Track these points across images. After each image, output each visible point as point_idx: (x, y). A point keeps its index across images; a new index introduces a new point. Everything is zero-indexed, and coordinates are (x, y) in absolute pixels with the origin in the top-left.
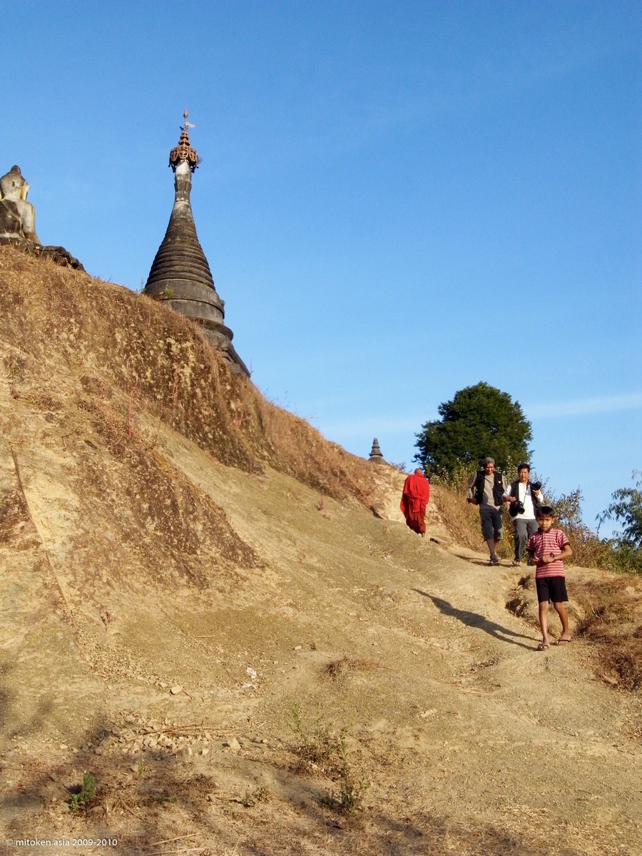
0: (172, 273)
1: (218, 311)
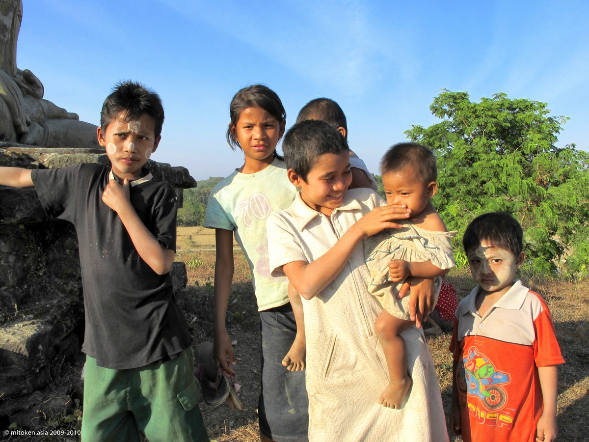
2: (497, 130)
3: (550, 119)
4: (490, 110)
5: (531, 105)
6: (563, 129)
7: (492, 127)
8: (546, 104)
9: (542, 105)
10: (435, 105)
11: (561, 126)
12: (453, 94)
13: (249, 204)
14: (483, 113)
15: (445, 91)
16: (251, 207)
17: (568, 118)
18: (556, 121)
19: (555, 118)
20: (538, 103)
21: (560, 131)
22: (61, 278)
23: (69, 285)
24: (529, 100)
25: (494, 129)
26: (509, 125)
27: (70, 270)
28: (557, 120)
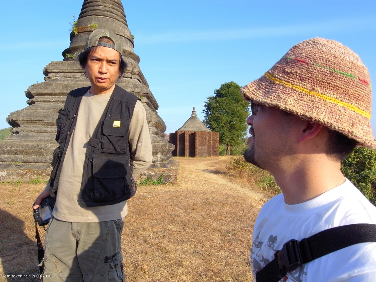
0: (97, 11)
1: (131, 43)
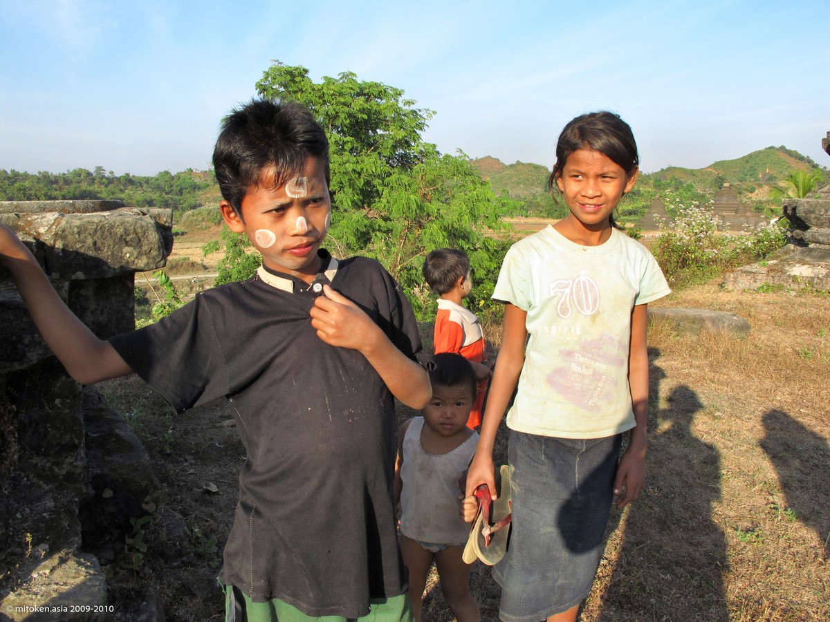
2: (351, 124)
3: (414, 112)
4: (341, 94)
5: (385, 91)
6: (428, 126)
7: (346, 119)
8: (403, 91)
9: (398, 93)
10: (263, 83)
11: (427, 122)
12: (290, 69)
13: (572, 287)
14: (333, 99)
15: (276, 64)
16: (574, 293)
17: (435, 113)
18: (420, 116)
19: (420, 111)
20: (393, 89)
21: (426, 128)
22: (46, 455)
23: (65, 466)
24: (382, 85)
25: (348, 121)
26: (365, 117)
27: (67, 438)
28: (421, 113)
